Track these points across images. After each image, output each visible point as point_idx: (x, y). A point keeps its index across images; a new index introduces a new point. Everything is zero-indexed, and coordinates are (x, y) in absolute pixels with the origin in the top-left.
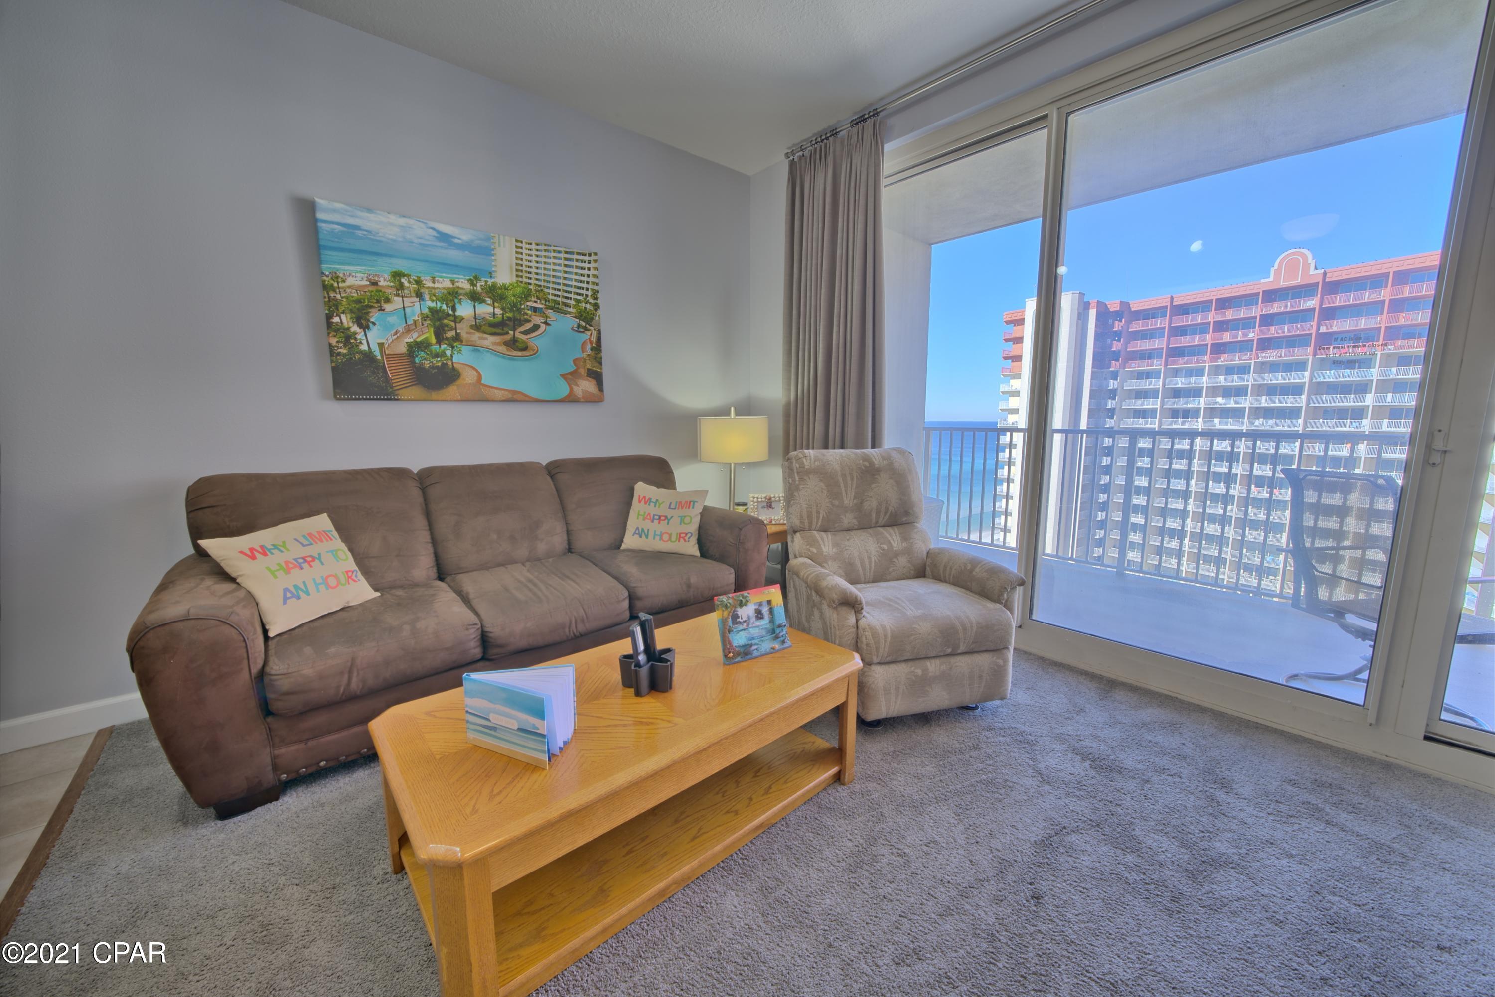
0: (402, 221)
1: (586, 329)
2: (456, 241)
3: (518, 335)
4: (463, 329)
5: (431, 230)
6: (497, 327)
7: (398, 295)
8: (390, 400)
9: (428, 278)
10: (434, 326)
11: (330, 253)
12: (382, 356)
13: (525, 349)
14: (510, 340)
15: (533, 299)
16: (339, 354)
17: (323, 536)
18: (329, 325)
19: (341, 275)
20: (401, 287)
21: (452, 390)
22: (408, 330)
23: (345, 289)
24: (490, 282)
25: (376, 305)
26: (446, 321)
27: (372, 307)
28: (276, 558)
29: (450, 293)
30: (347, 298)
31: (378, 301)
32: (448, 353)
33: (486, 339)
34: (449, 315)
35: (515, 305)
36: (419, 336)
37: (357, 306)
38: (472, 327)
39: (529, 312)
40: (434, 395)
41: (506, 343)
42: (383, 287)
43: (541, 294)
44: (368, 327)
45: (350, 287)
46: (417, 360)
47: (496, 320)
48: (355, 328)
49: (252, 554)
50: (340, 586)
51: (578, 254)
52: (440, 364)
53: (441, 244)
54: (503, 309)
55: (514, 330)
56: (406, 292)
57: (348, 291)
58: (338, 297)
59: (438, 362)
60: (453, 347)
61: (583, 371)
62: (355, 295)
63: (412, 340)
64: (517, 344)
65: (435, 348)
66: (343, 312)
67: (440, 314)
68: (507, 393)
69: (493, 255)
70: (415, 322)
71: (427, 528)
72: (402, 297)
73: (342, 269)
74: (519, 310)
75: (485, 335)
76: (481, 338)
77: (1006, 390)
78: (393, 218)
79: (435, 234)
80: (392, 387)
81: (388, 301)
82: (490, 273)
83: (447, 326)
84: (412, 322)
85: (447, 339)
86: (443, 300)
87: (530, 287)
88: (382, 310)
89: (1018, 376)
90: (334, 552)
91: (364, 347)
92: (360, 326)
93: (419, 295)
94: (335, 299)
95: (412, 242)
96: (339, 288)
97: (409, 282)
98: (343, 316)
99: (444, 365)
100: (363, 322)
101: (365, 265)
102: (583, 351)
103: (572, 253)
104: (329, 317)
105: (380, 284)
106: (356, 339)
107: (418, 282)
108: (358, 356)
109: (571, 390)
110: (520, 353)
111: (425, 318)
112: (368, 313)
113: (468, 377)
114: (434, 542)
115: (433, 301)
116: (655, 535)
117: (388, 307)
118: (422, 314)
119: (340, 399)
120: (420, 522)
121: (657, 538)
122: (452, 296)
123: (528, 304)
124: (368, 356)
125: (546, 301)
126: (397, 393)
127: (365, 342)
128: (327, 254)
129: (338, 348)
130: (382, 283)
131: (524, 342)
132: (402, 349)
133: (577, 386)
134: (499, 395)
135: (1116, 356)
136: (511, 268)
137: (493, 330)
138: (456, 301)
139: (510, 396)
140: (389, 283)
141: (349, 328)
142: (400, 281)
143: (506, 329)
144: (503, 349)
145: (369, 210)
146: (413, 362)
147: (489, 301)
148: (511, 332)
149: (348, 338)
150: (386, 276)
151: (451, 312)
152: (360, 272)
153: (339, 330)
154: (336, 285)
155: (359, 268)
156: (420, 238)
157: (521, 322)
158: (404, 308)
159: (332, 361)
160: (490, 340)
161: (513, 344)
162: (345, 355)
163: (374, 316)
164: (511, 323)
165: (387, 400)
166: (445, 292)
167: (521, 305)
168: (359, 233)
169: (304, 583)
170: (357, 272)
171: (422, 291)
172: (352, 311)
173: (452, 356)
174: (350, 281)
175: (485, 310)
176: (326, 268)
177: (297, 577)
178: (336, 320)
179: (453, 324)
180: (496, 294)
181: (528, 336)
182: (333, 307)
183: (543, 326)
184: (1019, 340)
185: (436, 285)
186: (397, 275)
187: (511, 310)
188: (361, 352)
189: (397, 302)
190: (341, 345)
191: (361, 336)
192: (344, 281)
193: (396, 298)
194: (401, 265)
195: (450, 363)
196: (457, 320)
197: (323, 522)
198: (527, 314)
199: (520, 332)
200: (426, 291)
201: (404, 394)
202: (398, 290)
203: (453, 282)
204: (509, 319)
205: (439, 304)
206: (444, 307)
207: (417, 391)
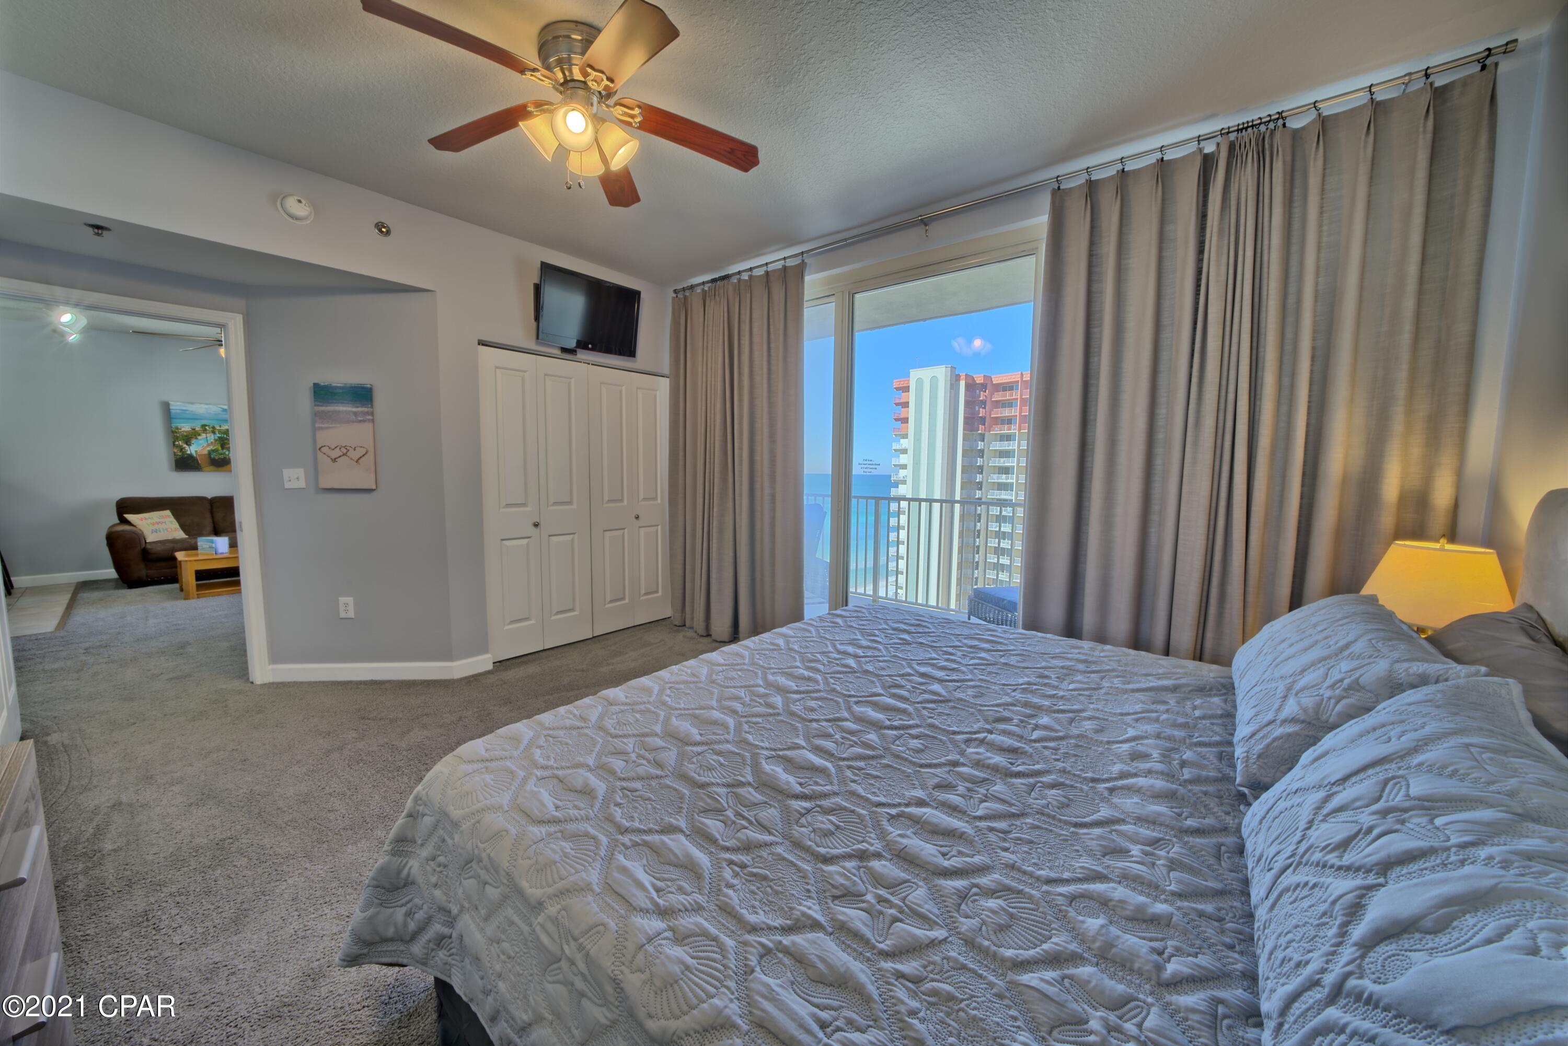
0: (206, 406)
7: (204, 433)
9: (216, 425)
10: (220, 443)
11: (175, 420)
12: (196, 455)
16: (178, 455)
17: (168, 516)
18: (174, 445)
19: (180, 427)
20: (206, 430)
21: (227, 468)
22: (208, 445)
23: (181, 432)
25: (194, 437)
27: (192, 438)
28: (150, 521)
30: (182, 435)
31: (195, 435)
32: (227, 453)
36: (212, 447)
37: (186, 438)
40: (218, 469)
45: (183, 431)
48: (185, 446)
49: (142, 520)
53: (224, 413)
56: (208, 431)
59: (222, 457)
60: (229, 451)
62: (185, 434)
63: (210, 449)
65: (221, 451)
66: (180, 440)
67: (223, 439)
71: (211, 517)
72: (206, 433)
73: (179, 425)
77: (898, 447)
78: (203, 406)
80: (200, 467)
81: (199, 435)
83: (227, 443)
85: (226, 448)
88: (197, 438)
89: (905, 436)
90: (171, 522)
91: (189, 452)
92: (187, 444)
93: (214, 432)
94: (177, 436)
95: (211, 413)
96: (178, 432)
97: (209, 428)
98: (180, 442)
99: (224, 458)
100: (188, 442)
101: (190, 423)
104: (174, 442)
106: (185, 449)
107: (213, 428)
108: (186, 455)
111: (216, 440)
112: (191, 440)
114: (214, 522)
115: (219, 434)
117: (199, 437)
119: (176, 471)
120: (208, 515)
124: (191, 456)
126: (203, 469)
127: (189, 450)
128: (173, 421)
129: (177, 453)
130: (197, 429)
132: (206, 452)
135: (983, 420)
140: (200, 429)
141: (182, 446)
142: (205, 428)
145: (192, 403)
146: (210, 457)
149: (182, 449)
150: (199, 426)
152: (188, 426)
153: (178, 446)
154: (177, 430)
155: (187, 424)
156: (215, 412)
159: (174, 457)
162: (180, 455)
163: (194, 441)
165: (198, 471)
166: (226, 430)
168: (188, 412)
169: (160, 529)
170: (186, 426)
172: (184, 440)
173: (229, 454)
174: (183, 429)
176: (173, 425)
177: (157, 527)
178: (177, 443)
179: (230, 442)
182: (176, 439)
184: (906, 405)
185: (222, 428)
186: (204, 426)
189: (204, 435)
191: (187, 448)
192: (181, 429)
194: (205, 422)
195: (227, 457)
197: (168, 512)
200: (216, 431)
201: (205, 469)
202: (204, 431)
205: (223, 435)
206: (226, 436)
207: (212, 468)
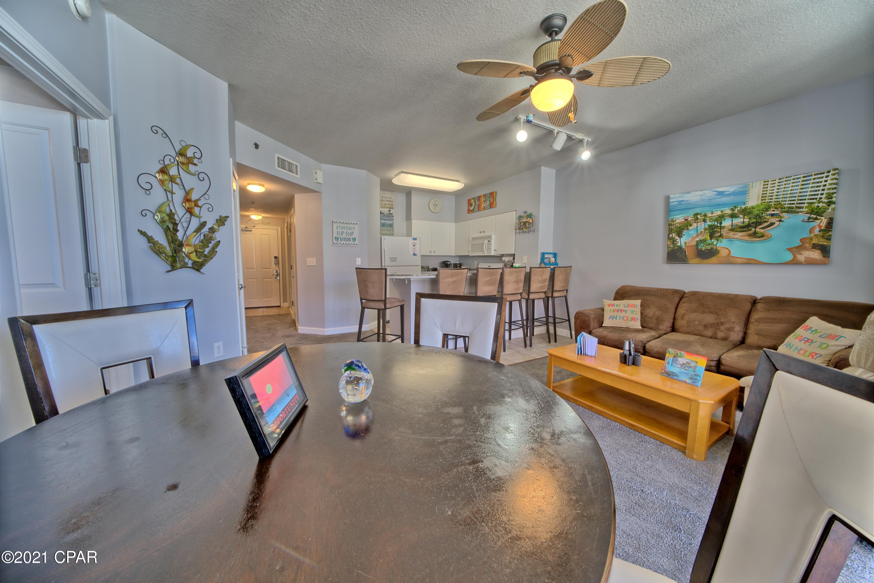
0: (701, 193)
1: (816, 219)
2: (727, 193)
3: (758, 230)
4: (724, 232)
5: (714, 192)
6: (744, 228)
7: (695, 222)
8: (686, 263)
9: (710, 213)
10: (710, 232)
11: (672, 213)
12: (685, 247)
13: (763, 236)
14: (753, 233)
15: (772, 209)
16: (670, 247)
17: (635, 306)
18: (668, 238)
19: (675, 220)
20: (697, 219)
21: (714, 259)
22: (698, 235)
23: (675, 224)
24: (743, 207)
25: (686, 228)
26: (716, 229)
27: (684, 229)
28: (618, 307)
29: (719, 217)
30: (676, 227)
31: (687, 226)
32: (715, 243)
33: (737, 234)
34: (718, 226)
35: (758, 215)
36: (702, 237)
37: (679, 230)
38: (729, 230)
39: (768, 217)
40: (705, 261)
41: (749, 235)
42: (690, 220)
43: (779, 205)
44: (681, 237)
45: (677, 223)
46: (699, 247)
47: (745, 224)
48: (677, 238)
49: (612, 306)
50: (627, 321)
51: (815, 175)
52: (710, 248)
53: (719, 196)
54: (750, 218)
55: (756, 228)
56: (699, 220)
57: (676, 224)
58: (673, 227)
59: (709, 247)
60: (718, 240)
61: (807, 245)
62: (679, 226)
63: (698, 239)
64: (757, 235)
65: (709, 241)
66: (674, 232)
67: (713, 227)
68: (745, 260)
69: (748, 194)
70: (701, 232)
71: (674, 313)
72: (697, 223)
74: (761, 217)
75: (736, 233)
76: (733, 235)
79: (716, 193)
80: (687, 259)
81: (691, 225)
82: (744, 203)
83: (716, 231)
84: (700, 232)
85: (715, 237)
86: (715, 221)
87: (771, 203)
88: (688, 229)
91: (679, 244)
92: (679, 236)
93: (705, 221)
94: (672, 228)
95: (704, 200)
96: (673, 224)
97: (701, 216)
98: (673, 234)
99: (712, 248)
100: (680, 235)
101: (684, 214)
102: (810, 233)
103: (811, 176)
104: (669, 235)
105: (689, 220)
106: (676, 241)
107: (705, 215)
108: (676, 248)
109: (795, 257)
110: (758, 239)
111: (706, 229)
112: (682, 232)
113: (723, 253)
114: (674, 319)
115: (710, 222)
116: (796, 348)
117: (690, 228)
118: (705, 228)
119: (668, 263)
120: (672, 309)
121: (796, 351)
122: (722, 217)
123: (768, 213)
124: (680, 248)
125: (782, 208)
126: (689, 261)
127: (679, 242)
129: (670, 245)
130: (690, 219)
131: (761, 233)
132: (694, 243)
133: (802, 254)
134: (740, 261)
136: (759, 197)
137: (742, 230)
138: (722, 219)
139: (746, 261)
140: (692, 219)
141: (675, 238)
142: (697, 217)
143: (750, 228)
144: (747, 238)
145: (688, 193)
146: (697, 248)
147: (741, 216)
148: (753, 229)
149: (674, 241)
150: (691, 216)
151: (719, 225)
152: (682, 217)
153: (672, 239)
154: (672, 223)
155: (681, 216)
156: (708, 197)
157: (760, 223)
158: (697, 227)
159: (667, 250)
160: (739, 235)
161: (754, 235)
162: (672, 247)
163: (685, 232)
164: (754, 225)
165: (685, 263)
166: (717, 217)
167: (762, 214)
168: (683, 203)
169: (617, 316)
170: (681, 217)
171: (706, 218)
172: (677, 232)
173: (717, 244)
174: (677, 221)
175: (738, 221)
177: (615, 314)
178: (671, 235)
179: (719, 230)
180: (745, 212)
181: (765, 230)
182: (670, 231)
183: (777, 223)
185: (713, 215)
186: (696, 215)
187: (755, 218)
188: (678, 246)
189: (695, 225)
190: (671, 244)
191: (678, 240)
192: (675, 221)
193: (694, 224)
194: (697, 211)
195: (715, 247)
196: (721, 228)
197: (638, 302)
198: (766, 218)
199: (760, 228)
200: (708, 218)
201: (691, 261)
202: (695, 220)
203: (722, 212)
204: (753, 223)
205: (713, 223)
206: (716, 223)
207: (697, 260)
